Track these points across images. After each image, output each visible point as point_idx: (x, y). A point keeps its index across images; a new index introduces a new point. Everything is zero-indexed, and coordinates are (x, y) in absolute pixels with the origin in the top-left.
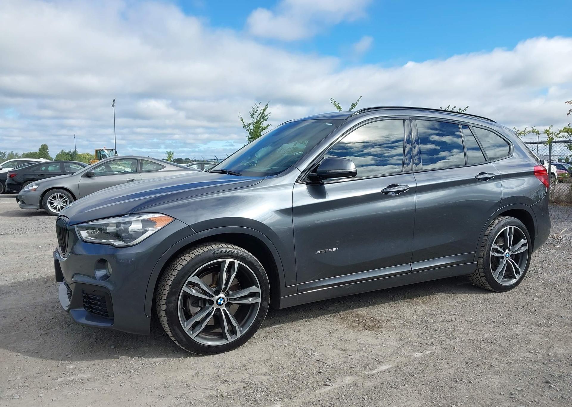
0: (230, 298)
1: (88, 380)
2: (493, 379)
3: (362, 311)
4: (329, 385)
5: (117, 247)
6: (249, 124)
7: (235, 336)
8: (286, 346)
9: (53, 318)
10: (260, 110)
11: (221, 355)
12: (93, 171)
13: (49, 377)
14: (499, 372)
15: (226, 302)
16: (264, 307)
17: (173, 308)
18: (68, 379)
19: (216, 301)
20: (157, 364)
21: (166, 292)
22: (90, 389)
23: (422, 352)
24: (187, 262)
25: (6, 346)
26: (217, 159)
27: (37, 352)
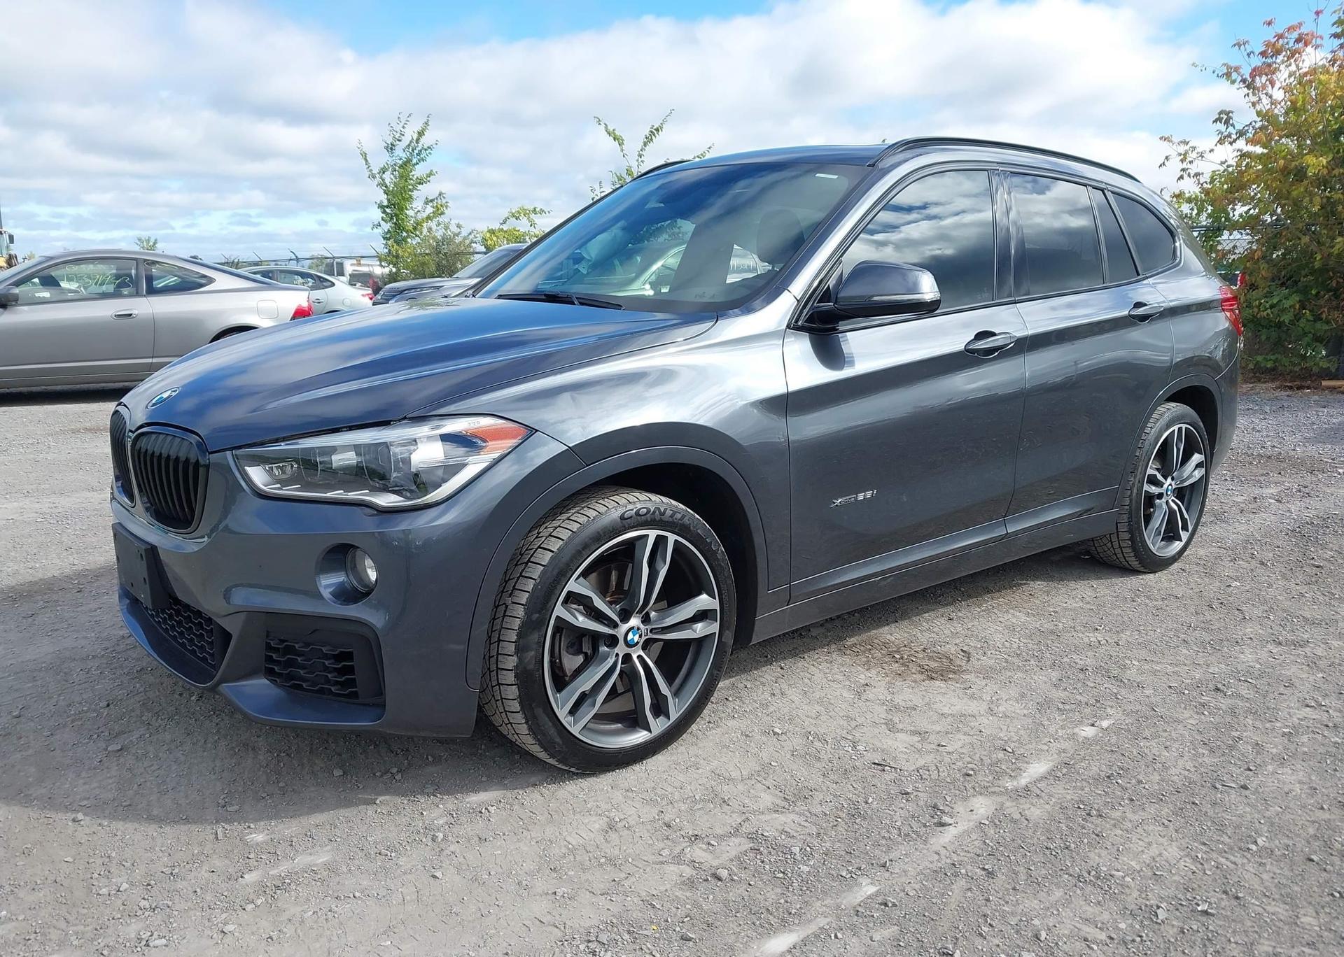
0: (653, 627)
1: (332, 869)
2: (1282, 774)
3: (893, 634)
4: (950, 825)
5: (383, 510)
6: (384, 171)
7: (666, 720)
8: (778, 734)
9: (108, 705)
10: (410, 133)
11: (637, 767)
12: (16, 291)
13: (213, 871)
14: (1284, 759)
15: (644, 638)
16: (725, 643)
17: (534, 662)
18: (274, 872)
19: (623, 637)
20: (492, 809)
21: (517, 623)
22: (357, 894)
23: (1093, 725)
24: (561, 542)
25: (19, 795)
26: (297, 259)
27: (128, 803)
